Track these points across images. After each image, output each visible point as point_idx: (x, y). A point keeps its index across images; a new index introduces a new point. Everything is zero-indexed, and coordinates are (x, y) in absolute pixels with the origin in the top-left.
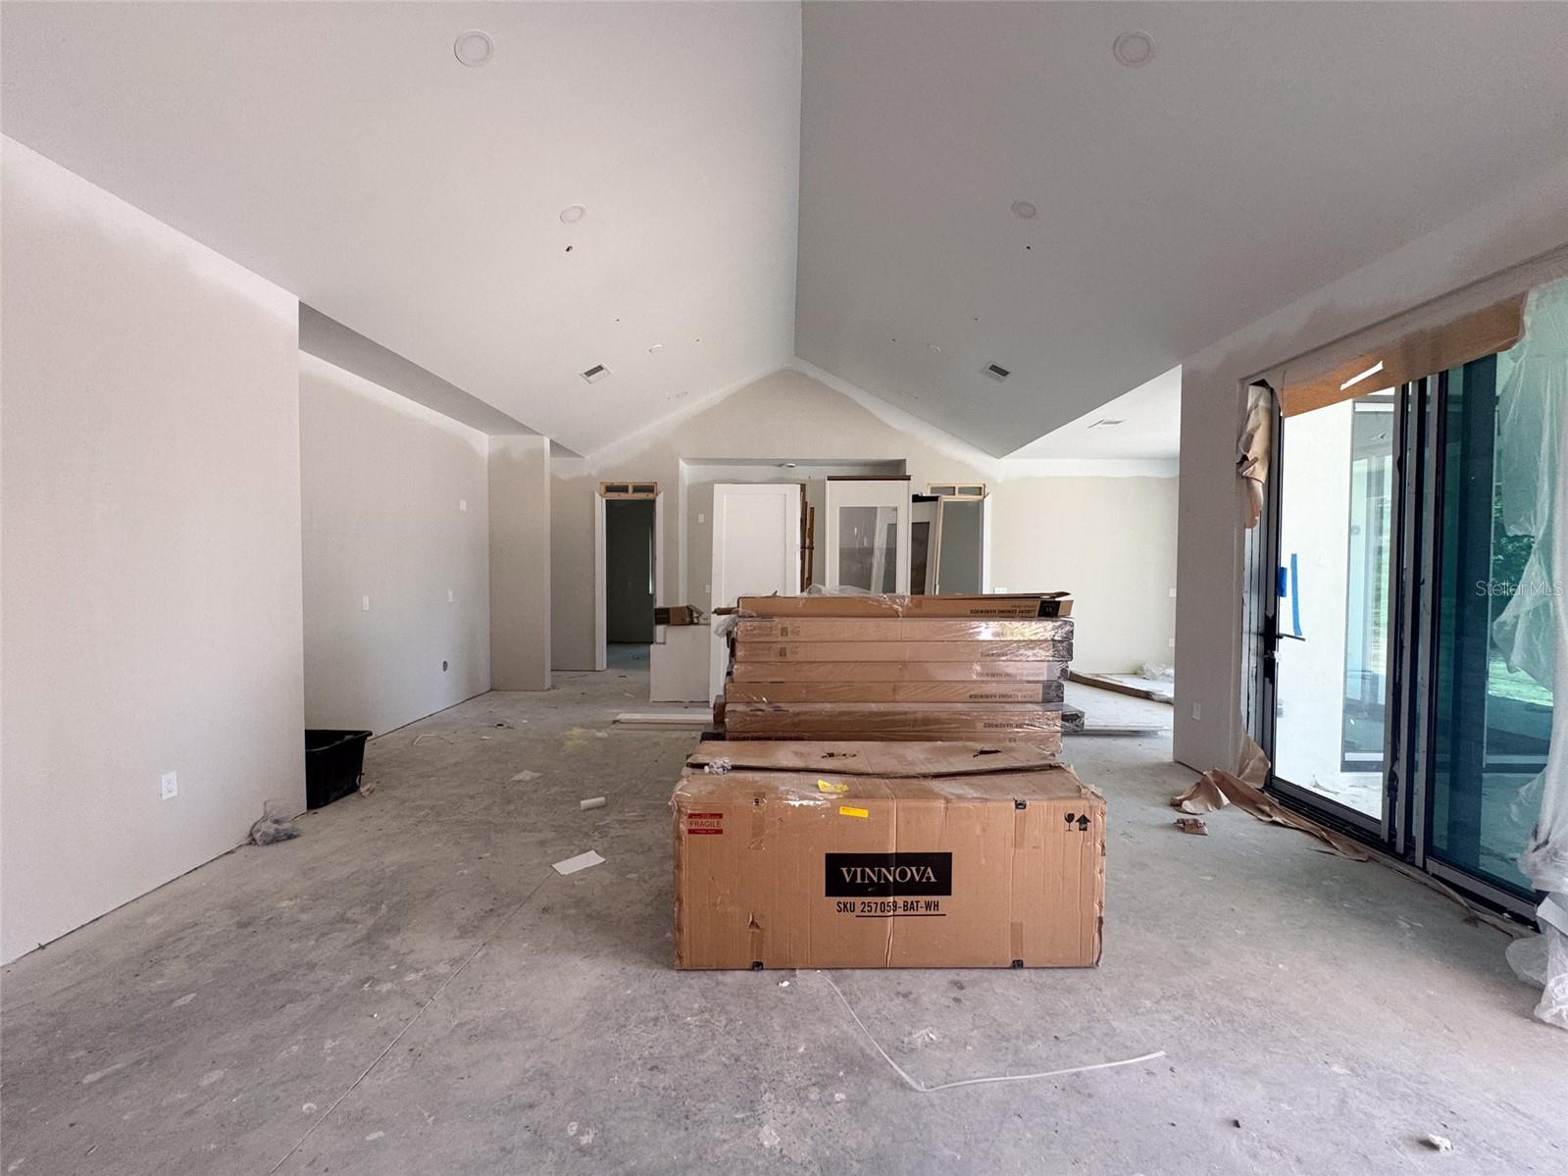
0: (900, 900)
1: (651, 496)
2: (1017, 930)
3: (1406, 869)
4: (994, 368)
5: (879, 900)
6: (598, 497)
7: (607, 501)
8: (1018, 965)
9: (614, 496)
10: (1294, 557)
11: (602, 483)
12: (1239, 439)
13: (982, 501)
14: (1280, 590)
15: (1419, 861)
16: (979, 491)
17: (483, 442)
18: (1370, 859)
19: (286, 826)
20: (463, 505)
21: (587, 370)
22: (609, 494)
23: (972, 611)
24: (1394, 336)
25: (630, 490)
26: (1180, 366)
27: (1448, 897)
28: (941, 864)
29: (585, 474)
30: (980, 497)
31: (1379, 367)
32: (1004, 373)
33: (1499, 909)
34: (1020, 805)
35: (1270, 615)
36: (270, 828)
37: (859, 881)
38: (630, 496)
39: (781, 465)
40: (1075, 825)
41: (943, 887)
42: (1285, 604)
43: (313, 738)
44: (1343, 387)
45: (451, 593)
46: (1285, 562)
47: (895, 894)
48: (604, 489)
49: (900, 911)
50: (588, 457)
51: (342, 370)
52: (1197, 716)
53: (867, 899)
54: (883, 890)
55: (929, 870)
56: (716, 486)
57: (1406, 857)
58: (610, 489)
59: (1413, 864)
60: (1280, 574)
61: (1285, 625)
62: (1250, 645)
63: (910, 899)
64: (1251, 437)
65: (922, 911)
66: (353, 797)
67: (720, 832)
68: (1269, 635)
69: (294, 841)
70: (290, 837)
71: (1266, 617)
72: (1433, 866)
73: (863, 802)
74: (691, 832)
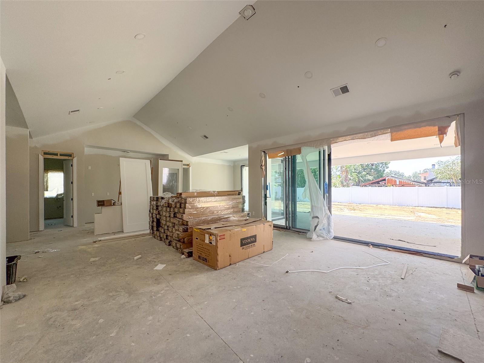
0: (250, 245)
1: (70, 158)
2: (264, 246)
3: (290, 231)
4: (205, 136)
6: (40, 156)
7: (44, 158)
8: (264, 252)
10: (269, 183)
12: (261, 161)
13: (189, 168)
14: (267, 189)
15: (291, 229)
16: (188, 165)
18: (285, 231)
22: (46, 156)
23: (228, 194)
24: (285, 149)
26: (248, 145)
27: (295, 233)
28: (255, 237)
30: (188, 167)
31: (283, 153)
32: (207, 138)
33: (301, 232)
34: (264, 224)
35: (266, 194)
37: (245, 243)
38: (59, 157)
39: (125, 152)
40: (270, 226)
41: (255, 241)
42: (268, 191)
44: (278, 155)
46: (268, 184)
48: (43, 153)
49: (250, 247)
52: (254, 214)
53: (246, 246)
54: (248, 243)
56: (121, 159)
57: (289, 229)
59: (290, 230)
60: (267, 186)
61: (268, 196)
62: (263, 199)
64: (263, 161)
65: (253, 246)
67: (224, 238)
68: (266, 197)
71: (265, 194)
72: (293, 229)
73: (244, 228)
74: (220, 239)
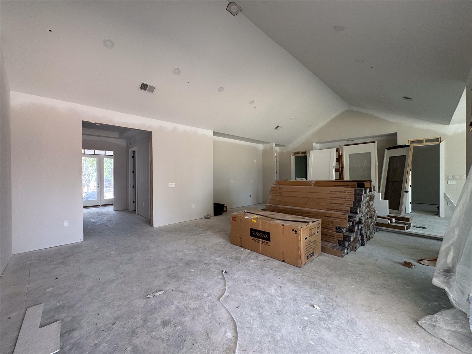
0: (262, 240)
1: (305, 154)
2: (283, 253)
4: (405, 98)
5: (258, 239)
6: (292, 156)
7: (295, 157)
8: (284, 261)
9: (296, 155)
11: (293, 152)
17: (261, 147)
19: (209, 216)
20: (255, 161)
21: (275, 127)
22: (295, 155)
25: (300, 153)
28: (268, 235)
29: (289, 150)
30: (438, 143)
32: (410, 98)
34: (283, 225)
36: (206, 216)
37: (255, 234)
38: (300, 155)
39: (348, 141)
40: (294, 232)
41: (269, 239)
43: (215, 204)
45: (252, 180)
47: (261, 239)
48: (294, 154)
49: (262, 243)
50: (290, 146)
51: (226, 138)
53: (256, 239)
54: (259, 237)
55: (266, 235)
58: (296, 153)
63: (264, 240)
65: (266, 244)
66: (221, 215)
67: (236, 220)
69: (209, 219)
70: (209, 218)
74: (232, 220)
